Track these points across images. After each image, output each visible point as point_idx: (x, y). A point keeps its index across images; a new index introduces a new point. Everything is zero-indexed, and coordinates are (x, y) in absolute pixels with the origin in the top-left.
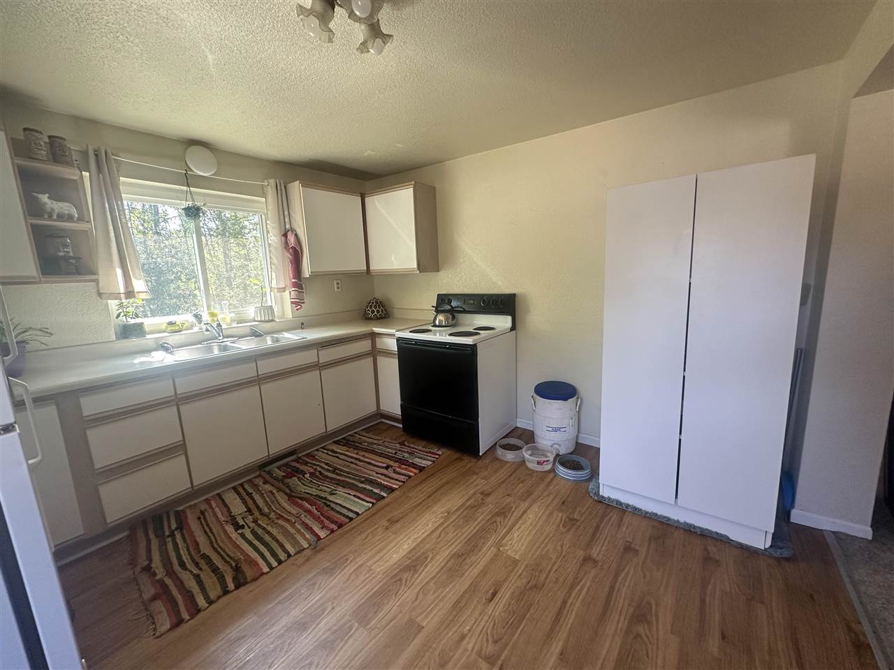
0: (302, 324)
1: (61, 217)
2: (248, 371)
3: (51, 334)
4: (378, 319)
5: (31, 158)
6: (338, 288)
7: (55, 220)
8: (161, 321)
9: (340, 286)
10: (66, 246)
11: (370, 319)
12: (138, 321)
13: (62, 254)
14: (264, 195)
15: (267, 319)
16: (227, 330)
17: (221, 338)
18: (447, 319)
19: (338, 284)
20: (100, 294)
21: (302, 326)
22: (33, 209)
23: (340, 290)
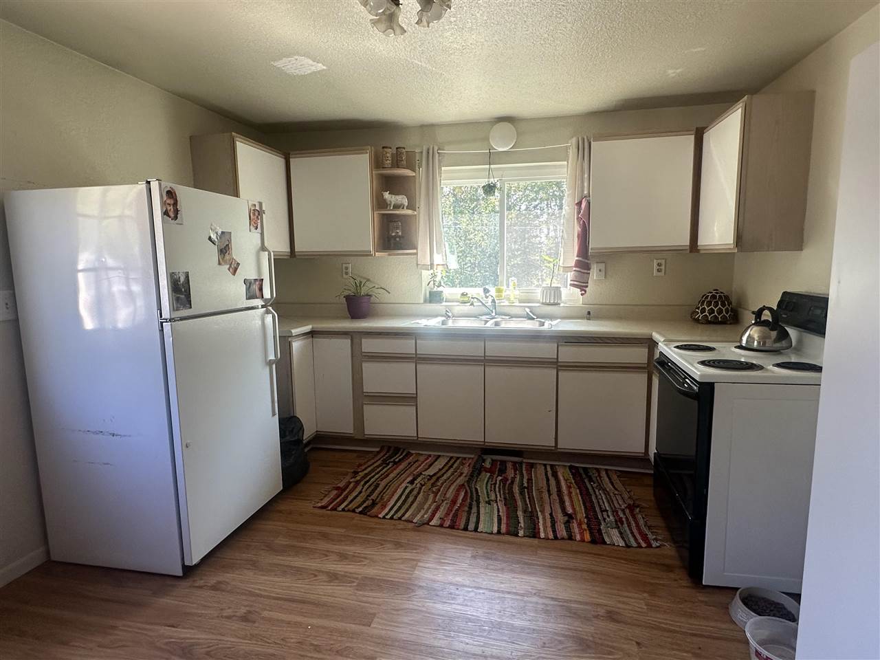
0: (589, 313)
1: (397, 207)
2: (474, 349)
3: (389, 293)
4: (709, 323)
5: (383, 168)
6: (659, 271)
7: (391, 210)
8: (458, 291)
9: (663, 267)
10: (397, 228)
11: (697, 321)
12: (440, 289)
13: (393, 234)
14: (566, 159)
15: (552, 302)
16: (505, 308)
17: (494, 314)
18: (763, 339)
19: (659, 265)
20: (417, 265)
21: (589, 316)
22: (380, 203)
23: (662, 274)
